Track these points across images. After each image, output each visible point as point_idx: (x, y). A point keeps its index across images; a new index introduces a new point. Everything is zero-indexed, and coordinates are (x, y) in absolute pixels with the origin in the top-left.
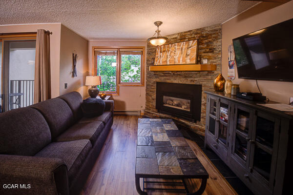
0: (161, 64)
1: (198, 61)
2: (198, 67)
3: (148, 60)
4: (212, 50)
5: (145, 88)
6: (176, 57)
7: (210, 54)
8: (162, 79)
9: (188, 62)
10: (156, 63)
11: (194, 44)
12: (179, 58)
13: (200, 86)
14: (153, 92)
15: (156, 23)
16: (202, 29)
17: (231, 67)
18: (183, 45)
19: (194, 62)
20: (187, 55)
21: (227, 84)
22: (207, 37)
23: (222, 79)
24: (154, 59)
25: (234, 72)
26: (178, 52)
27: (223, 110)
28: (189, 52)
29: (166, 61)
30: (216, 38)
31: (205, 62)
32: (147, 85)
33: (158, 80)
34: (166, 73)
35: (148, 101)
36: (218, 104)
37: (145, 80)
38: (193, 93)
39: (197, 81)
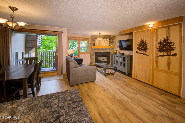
0: (97, 45)
1: (110, 45)
2: (110, 47)
3: (91, 43)
4: (113, 42)
5: (90, 54)
6: (103, 43)
7: (113, 43)
8: (97, 51)
9: (107, 45)
10: (95, 45)
11: (108, 40)
12: (104, 44)
13: (110, 53)
14: (94, 56)
15: (99, 33)
16: (111, 36)
17: (118, 47)
18: (105, 40)
19: (109, 45)
20: (106, 43)
21: (117, 52)
22: (112, 38)
23: (116, 50)
24: (94, 43)
25: (118, 49)
26: (103, 42)
27: (117, 58)
28: (107, 42)
29: (99, 45)
30: (114, 39)
31: (111, 45)
32: (91, 53)
33: (96, 51)
34: (99, 49)
35: (91, 59)
36: (116, 57)
37: (90, 51)
38: (107, 55)
39: (109, 51)
